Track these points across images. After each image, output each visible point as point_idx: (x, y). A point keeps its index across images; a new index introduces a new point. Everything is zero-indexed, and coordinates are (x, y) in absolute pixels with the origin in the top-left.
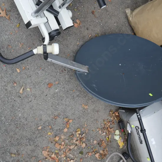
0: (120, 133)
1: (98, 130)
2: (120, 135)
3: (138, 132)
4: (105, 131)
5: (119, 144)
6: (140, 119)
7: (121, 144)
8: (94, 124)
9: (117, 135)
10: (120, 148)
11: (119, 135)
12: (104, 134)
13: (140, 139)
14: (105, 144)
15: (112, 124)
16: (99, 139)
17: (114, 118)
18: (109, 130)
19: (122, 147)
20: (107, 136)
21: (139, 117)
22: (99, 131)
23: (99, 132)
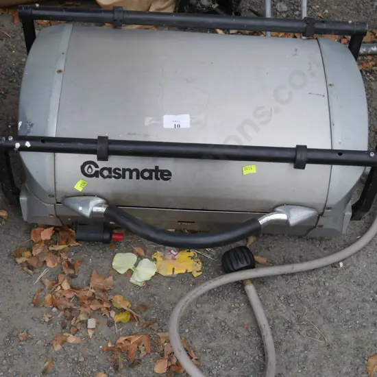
0: (137, 249)
1: (58, 347)
2: (142, 253)
3: (109, 170)
4: (82, 317)
5: (176, 272)
6: (40, 144)
7: (184, 263)
8: (21, 353)
9: (136, 265)
10: (196, 275)
11: (140, 257)
12: (92, 323)
13: (146, 174)
14: (135, 339)
15: (72, 272)
16: (101, 359)
17: (56, 253)
18: (89, 294)
19: (199, 266)
20: (113, 314)
21: (28, 144)
22: (64, 342)
23: (69, 345)
